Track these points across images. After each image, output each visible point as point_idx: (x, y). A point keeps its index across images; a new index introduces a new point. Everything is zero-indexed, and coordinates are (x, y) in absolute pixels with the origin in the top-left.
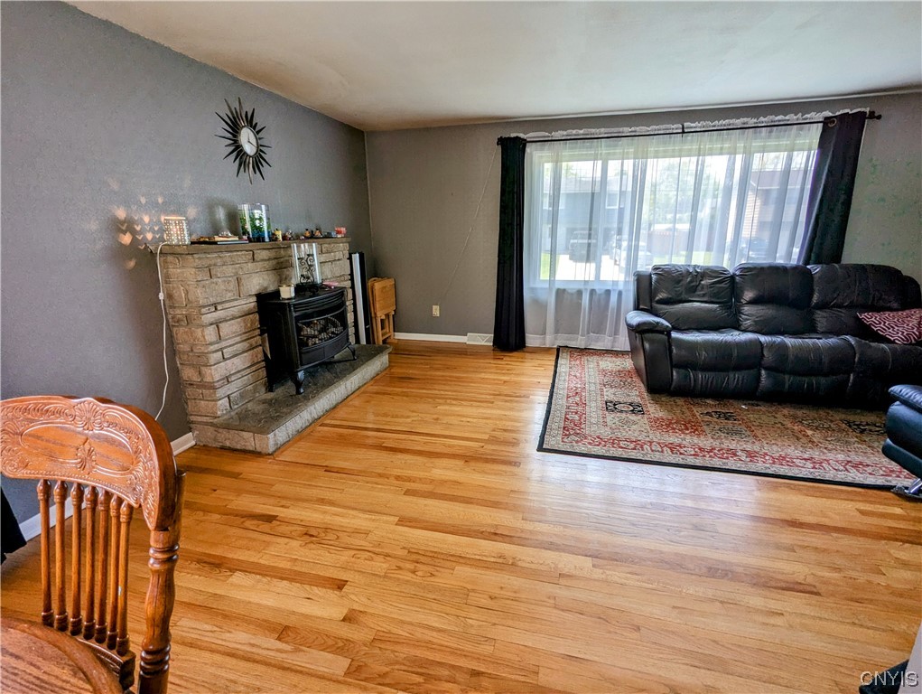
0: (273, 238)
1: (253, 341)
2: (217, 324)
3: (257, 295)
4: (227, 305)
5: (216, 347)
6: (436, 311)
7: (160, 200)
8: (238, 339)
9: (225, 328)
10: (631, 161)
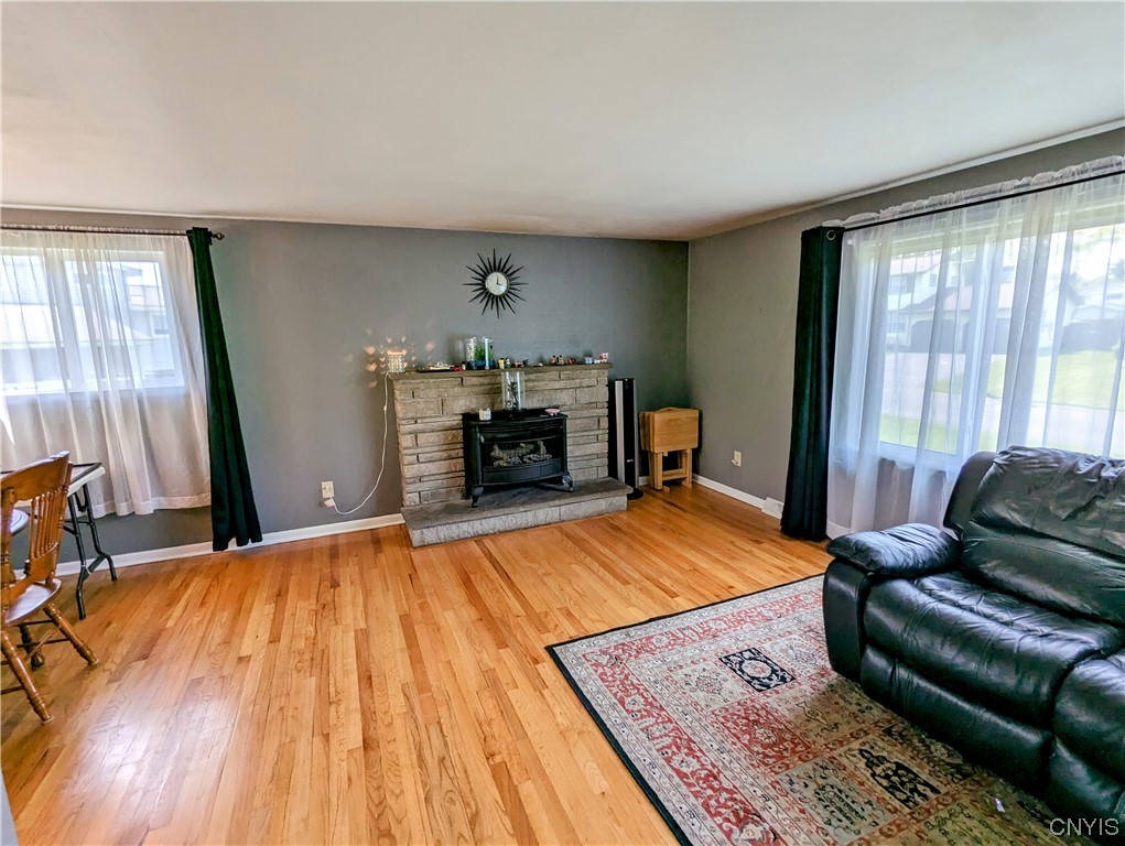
0: (494, 366)
1: (453, 453)
2: (416, 434)
3: (464, 415)
4: (427, 420)
5: (411, 451)
6: (738, 458)
7: (404, 339)
8: (436, 448)
9: (422, 438)
10: (1017, 241)
